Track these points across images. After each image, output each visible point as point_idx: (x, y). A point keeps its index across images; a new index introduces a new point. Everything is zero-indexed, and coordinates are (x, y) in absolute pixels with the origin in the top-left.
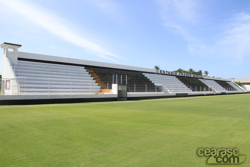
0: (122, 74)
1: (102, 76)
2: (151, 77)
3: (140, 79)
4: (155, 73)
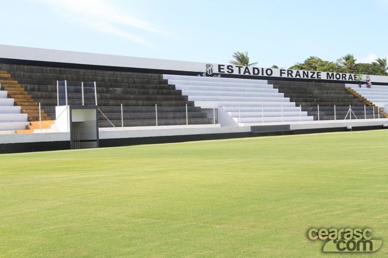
0: (99, 78)
1: (36, 87)
2: (186, 84)
3: (151, 91)
4: (201, 74)
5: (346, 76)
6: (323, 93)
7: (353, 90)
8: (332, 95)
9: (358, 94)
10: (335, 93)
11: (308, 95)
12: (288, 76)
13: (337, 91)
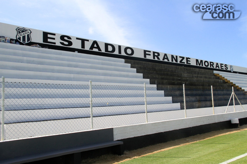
5: (213, 64)
6: (193, 77)
7: (221, 76)
8: (202, 79)
9: (227, 79)
10: (206, 78)
11: (175, 78)
12: (154, 58)
13: (208, 76)
